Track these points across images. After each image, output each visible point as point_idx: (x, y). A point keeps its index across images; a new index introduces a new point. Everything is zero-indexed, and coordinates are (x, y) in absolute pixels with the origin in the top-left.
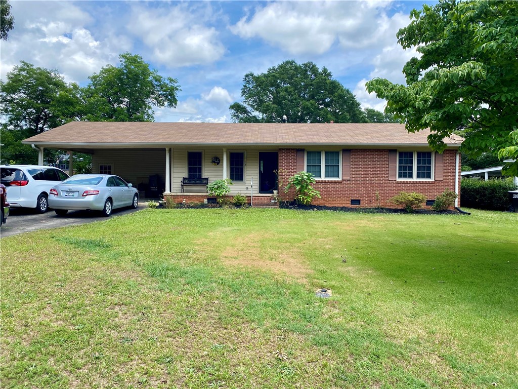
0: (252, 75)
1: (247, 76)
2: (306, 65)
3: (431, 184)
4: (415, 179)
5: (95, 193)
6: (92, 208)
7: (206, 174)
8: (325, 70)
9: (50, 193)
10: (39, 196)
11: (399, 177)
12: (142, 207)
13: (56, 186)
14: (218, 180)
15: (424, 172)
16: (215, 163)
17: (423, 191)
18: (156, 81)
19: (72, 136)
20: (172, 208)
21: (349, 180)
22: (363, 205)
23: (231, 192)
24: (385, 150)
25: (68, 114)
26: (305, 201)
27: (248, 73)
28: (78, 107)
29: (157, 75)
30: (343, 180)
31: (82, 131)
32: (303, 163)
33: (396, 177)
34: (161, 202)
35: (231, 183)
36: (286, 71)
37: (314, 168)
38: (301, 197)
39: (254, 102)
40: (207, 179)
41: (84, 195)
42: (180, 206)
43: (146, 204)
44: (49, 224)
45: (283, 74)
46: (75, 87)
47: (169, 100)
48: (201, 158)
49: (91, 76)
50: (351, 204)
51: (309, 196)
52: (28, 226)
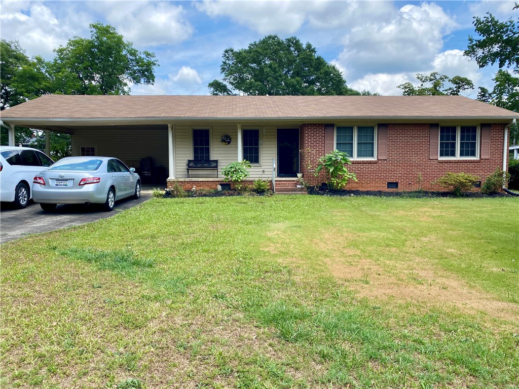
0: (232, 51)
1: (226, 51)
2: (289, 40)
3: (477, 162)
4: (458, 157)
5: (95, 181)
6: (92, 200)
7: (214, 155)
8: (309, 46)
9: (34, 182)
10: (17, 186)
11: (440, 156)
12: (146, 197)
13: (41, 173)
14: (234, 162)
15: (468, 150)
16: (225, 142)
17: (468, 171)
18: (131, 55)
19: (50, 111)
20: (182, 197)
21: (386, 160)
22: (400, 189)
23: (251, 176)
24: (425, 124)
25: (33, 91)
26: (340, 185)
27: (228, 48)
28: (44, 83)
29: (132, 49)
30: (378, 160)
31: (61, 105)
32: (333, 140)
33: (438, 156)
34: (168, 190)
35: (250, 166)
36: (269, 46)
37: (346, 146)
38: (334, 181)
39: (234, 79)
40: (216, 161)
41: (81, 183)
42: (190, 194)
43: (151, 192)
44: (39, 225)
45: (266, 49)
46: (40, 60)
47: (145, 76)
48: (209, 137)
49: (57, 49)
50: (388, 188)
51: (344, 180)
52: (10, 229)
